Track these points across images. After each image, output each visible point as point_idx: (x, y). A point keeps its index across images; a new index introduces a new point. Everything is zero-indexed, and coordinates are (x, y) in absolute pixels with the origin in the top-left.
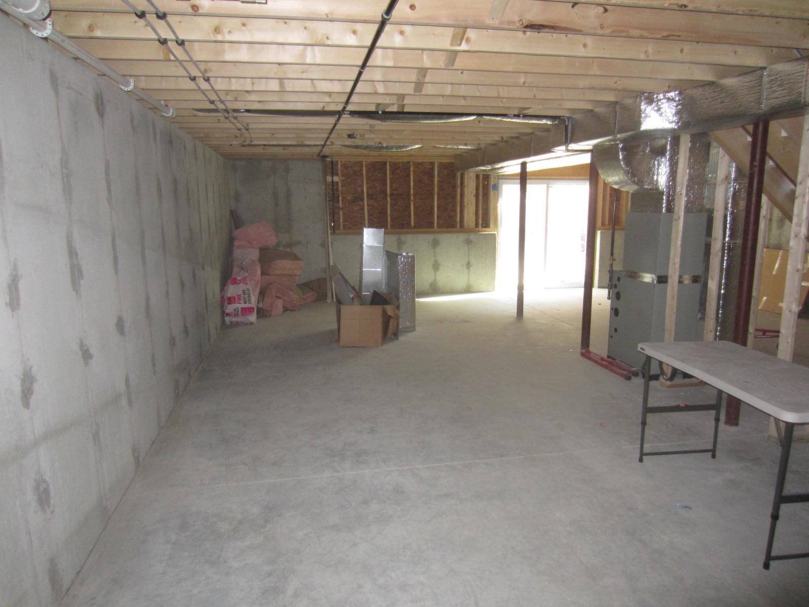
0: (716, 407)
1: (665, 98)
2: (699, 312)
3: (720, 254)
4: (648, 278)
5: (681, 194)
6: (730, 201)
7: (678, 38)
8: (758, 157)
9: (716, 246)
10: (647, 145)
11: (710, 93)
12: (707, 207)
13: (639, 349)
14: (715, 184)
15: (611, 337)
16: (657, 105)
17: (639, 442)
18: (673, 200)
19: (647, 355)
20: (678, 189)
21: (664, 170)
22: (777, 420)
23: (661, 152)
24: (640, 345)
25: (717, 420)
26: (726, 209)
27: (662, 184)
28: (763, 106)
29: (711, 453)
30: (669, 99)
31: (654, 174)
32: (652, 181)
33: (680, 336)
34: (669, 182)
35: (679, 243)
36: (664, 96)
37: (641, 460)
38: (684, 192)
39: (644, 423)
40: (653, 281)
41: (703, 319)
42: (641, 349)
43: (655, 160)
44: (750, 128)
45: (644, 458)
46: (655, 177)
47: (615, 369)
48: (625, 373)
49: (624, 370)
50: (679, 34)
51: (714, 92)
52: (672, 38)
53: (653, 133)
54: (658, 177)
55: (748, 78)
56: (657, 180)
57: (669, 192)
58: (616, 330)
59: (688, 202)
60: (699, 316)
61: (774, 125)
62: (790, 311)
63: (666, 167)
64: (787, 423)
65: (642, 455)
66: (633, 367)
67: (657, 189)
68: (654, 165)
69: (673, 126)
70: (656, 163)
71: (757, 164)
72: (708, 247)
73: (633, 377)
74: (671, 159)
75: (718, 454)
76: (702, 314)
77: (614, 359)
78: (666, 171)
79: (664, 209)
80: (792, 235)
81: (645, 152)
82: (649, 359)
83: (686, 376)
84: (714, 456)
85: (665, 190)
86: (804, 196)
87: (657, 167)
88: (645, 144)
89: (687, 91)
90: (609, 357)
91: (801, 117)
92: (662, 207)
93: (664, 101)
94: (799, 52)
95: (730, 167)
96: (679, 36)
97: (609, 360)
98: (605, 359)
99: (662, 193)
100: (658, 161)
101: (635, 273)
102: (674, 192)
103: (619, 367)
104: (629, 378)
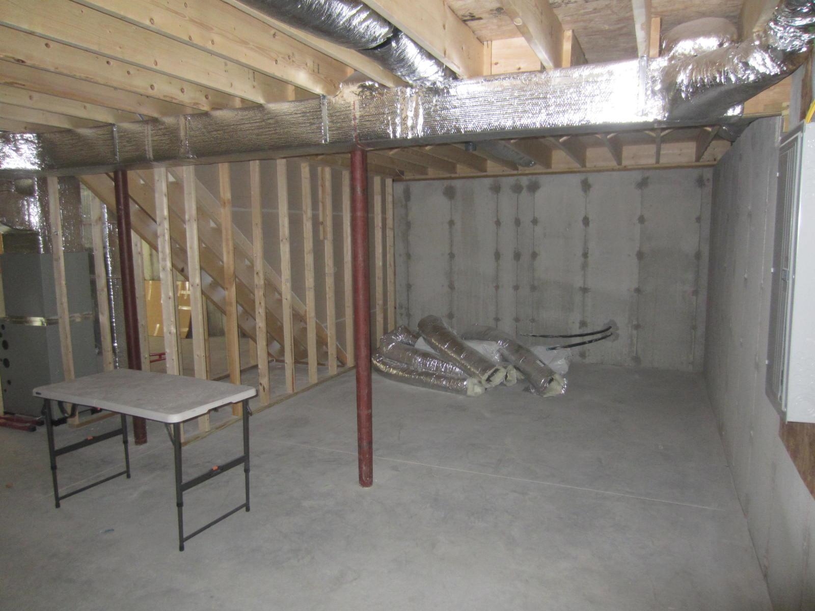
0: (122, 431)
1: (23, 139)
2: (96, 347)
3: (106, 290)
4: (37, 321)
5: (57, 234)
6: (107, 240)
7: (23, 87)
8: (122, 200)
9: (101, 283)
10: (11, 184)
11: (68, 140)
12: (87, 246)
13: (35, 395)
14: (91, 224)
15: (5, 391)
16: (15, 145)
17: (53, 489)
18: (50, 240)
19: (44, 399)
20: (53, 230)
21: (36, 210)
22: (167, 425)
23: (29, 192)
24: (35, 390)
25: (125, 442)
26: (105, 247)
27: (35, 224)
28: (117, 157)
29: (125, 475)
30: (27, 140)
31: (25, 215)
32: (23, 222)
33: (80, 373)
34: (42, 223)
35: (64, 283)
36: (22, 136)
37: (58, 506)
38: (60, 232)
39: (54, 468)
40: (43, 324)
41: (100, 353)
42: (37, 393)
43: (23, 200)
44: (112, 174)
45: (61, 502)
46: (27, 218)
47: (15, 424)
48: (28, 425)
49: (27, 422)
50: (23, 83)
51: (72, 139)
52: (16, 85)
53: (16, 173)
54: (29, 217)
55: (100, 132)
56: (29, 220)
57: (44, 233)
58: (9, 382)
59: (66, 242)
60: (97, 351)
61: (131, 174)
62: (170, 333)
63: (37, 207)
64: (174, 424)
65: (58, 500)
66: (36, 417)
67: (31, 230)
68: (23, 205)
69: (36, 167)
70: (25, 203)
71: (123, 208)
72: (93, 283)
73: (37, 427)
74: (40, 200)
75: (132, 473)
76: (99, 348)
77: (13, 414)
78: (38, 212)
79: (42, 250)
80: (161, 268)
81: (9, 191)
82: (47, 402)
83: (94, 410)
84: (129, 476)
85: (40, 231)
86: (164, 236)
87: (26, 207)
88: (9, 183)
89: (45, 135)
90: (5, 413)
91: (152, 170)
92: (39, 248)
93: (22, 142)
94: (140, 116)
95: (102, 208)
96: (24, 85)
97: (7, 416)
98: (3, 416)
99: (37, 234)
100: (27, 201)
101: (21, 318)
102: (49, 232)
103: (20, 420)
104: (34, 430)
